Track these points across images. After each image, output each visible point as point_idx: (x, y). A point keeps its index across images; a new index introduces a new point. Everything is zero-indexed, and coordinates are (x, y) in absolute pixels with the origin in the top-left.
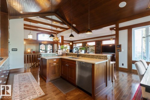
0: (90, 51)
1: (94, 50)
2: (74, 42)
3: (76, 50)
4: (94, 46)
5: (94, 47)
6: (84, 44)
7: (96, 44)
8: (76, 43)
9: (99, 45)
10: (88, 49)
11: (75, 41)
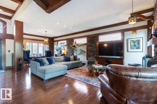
0: (79, 53)
1: (85, 52)
2: (55, 39)
3: (57, 52)
4: (85, 44)
5: (86, 46)
6: (70, 42)
7: (88, 41)
8: (58, 41)
9: (93, 43)
10: (76, 50)
11: (56, 37)
